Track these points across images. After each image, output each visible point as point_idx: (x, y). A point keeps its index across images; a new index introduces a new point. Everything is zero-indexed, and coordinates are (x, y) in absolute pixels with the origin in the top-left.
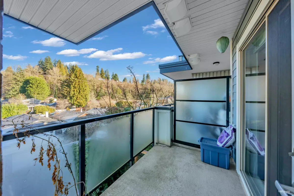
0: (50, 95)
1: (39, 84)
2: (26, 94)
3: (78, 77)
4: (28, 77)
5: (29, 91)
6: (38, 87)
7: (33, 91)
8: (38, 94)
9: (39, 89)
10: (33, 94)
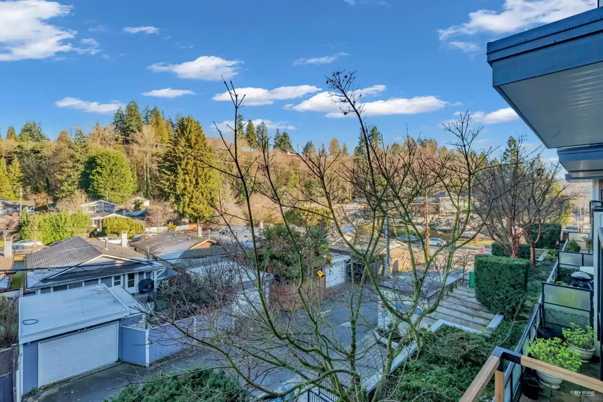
0: (138, 191)
1: (114, 168)
2: (90, 189)
3: (193, 145)
4: (93, 151)
5: (95, 184)
6: (113, 172)
7: (103, 182)
8: (113, 189)
9: (114, 177)
10: (102, 190)
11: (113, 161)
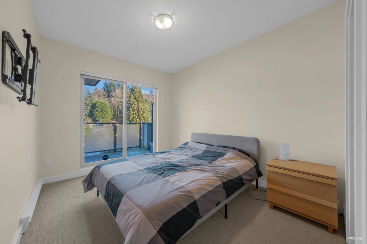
0: (113, 119)
1: (103, 108)
2: (93, 118)
3: (137, 98)
4: (94, 101)
5: (95, 115)
6: (103, 110)
7: (98, 114)
8: (102, 118)
9: (103, 112)
10: (98, 118)
11: (103, 105)
